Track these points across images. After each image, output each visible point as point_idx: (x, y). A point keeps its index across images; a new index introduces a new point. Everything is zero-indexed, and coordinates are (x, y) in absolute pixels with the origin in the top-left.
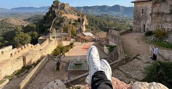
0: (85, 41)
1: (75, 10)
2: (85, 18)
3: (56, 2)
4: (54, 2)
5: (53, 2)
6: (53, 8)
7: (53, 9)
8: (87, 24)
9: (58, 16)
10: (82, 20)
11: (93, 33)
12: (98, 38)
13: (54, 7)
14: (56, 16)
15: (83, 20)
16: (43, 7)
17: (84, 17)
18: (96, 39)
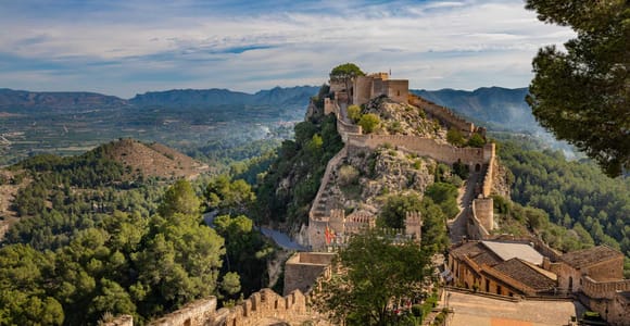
0: (499, 291)
1: (437, 112)
2: (492, 156)
3: (344, 72)
4: (336, 72)
5: (331, 71)
6: (327, 99)
7: (328, 107)
8: (504, 194)
9: (352, 142)
10: (478, 166)
11: (538, 249)
12: (576, 282)
13: (332, 97)
14: (339, 143)
15: (482, 170)
16: (272, 91)
17: (486, 154)
18: (565, 287)
